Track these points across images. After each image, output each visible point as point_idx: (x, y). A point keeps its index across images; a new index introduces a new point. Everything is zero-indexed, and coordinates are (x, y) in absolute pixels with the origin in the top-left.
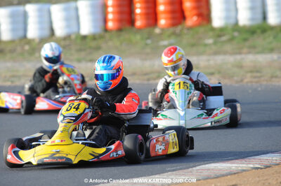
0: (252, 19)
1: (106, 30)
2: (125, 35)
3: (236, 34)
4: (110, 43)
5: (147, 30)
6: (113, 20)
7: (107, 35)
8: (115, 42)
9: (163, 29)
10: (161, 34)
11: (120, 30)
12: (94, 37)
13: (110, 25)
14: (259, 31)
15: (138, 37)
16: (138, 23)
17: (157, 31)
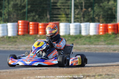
0: (76, 33)
1: (18, 35)
2: (26, 37)
3: (70, 38)
4: (20, 40)
5: (35, 35)
6: (21, 31)
7: (19, 37)
8: (22, 39)
9: (40, 35)
10: (40, 37)
11: (23, 35)
12: (14, 37)
13: (20, 33)
14: (78, 37)
15: (31, 38)
16: (31, 33)
17: (38, 36)
